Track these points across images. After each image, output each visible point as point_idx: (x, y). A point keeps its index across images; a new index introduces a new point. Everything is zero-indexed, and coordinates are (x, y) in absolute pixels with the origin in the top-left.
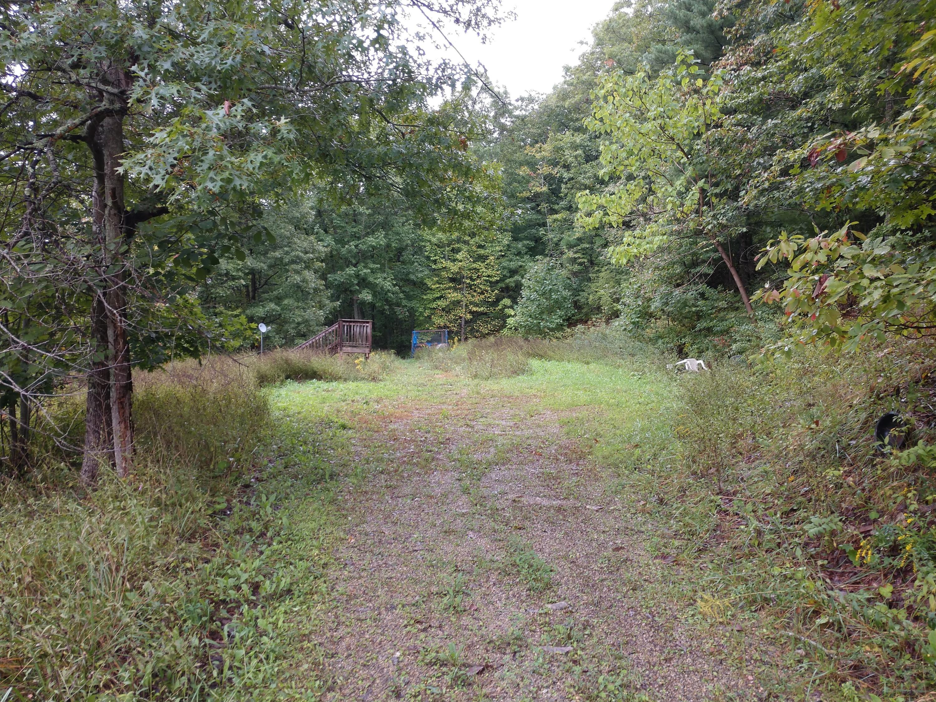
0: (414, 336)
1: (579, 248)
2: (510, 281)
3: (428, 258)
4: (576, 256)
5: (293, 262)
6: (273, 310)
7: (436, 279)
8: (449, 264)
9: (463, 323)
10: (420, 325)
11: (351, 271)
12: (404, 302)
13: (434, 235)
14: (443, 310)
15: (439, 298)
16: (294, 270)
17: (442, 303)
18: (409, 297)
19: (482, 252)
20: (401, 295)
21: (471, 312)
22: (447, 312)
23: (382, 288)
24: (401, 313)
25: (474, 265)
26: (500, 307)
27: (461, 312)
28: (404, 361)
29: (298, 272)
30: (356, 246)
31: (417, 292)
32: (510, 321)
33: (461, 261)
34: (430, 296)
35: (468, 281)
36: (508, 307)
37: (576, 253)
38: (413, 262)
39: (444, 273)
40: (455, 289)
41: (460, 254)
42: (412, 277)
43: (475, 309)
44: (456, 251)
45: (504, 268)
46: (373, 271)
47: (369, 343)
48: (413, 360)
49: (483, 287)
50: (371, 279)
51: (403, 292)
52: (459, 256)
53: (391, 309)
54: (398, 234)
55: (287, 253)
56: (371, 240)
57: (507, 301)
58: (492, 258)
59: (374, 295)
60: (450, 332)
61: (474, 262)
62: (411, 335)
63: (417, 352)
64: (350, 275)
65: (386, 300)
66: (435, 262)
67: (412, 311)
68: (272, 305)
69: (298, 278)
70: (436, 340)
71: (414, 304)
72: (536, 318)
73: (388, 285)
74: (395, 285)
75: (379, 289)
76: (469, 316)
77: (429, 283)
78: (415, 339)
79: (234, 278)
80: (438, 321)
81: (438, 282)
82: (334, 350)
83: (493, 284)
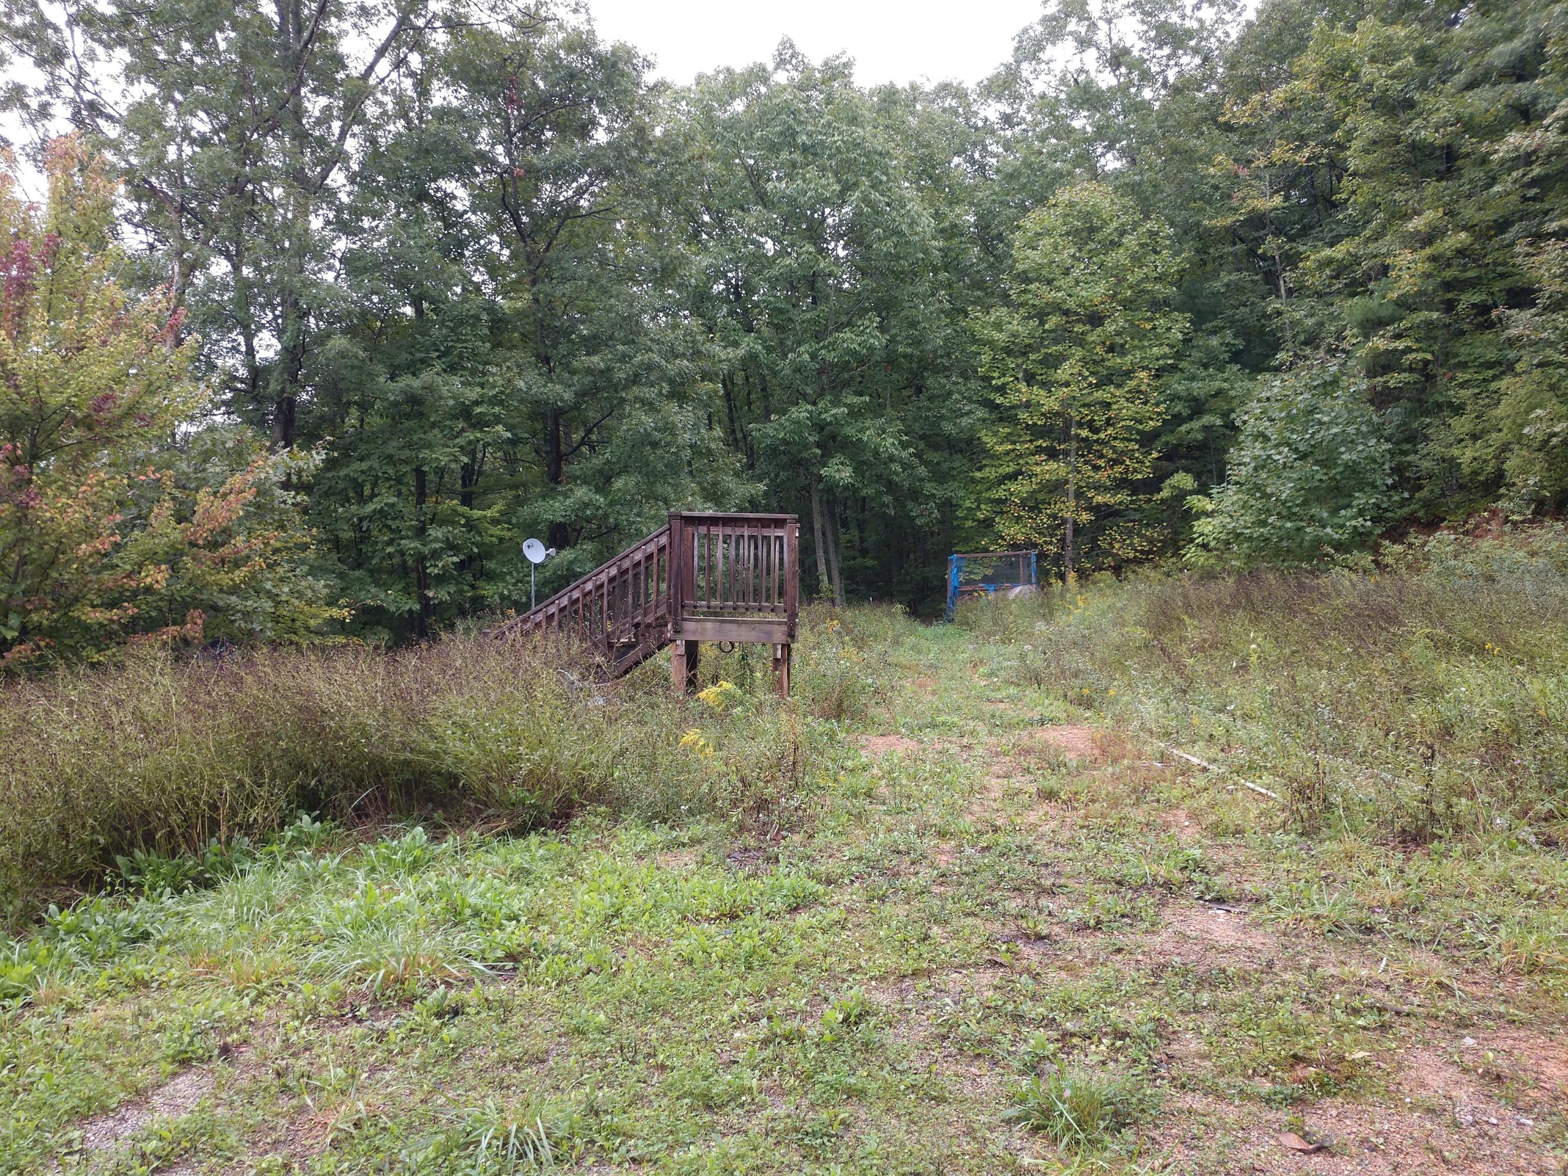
0: (953, 566)
1: (1404, 324)
2: (1193, 429)
3: (987, 379)
4: (1401, 345)
5: (635, 380)
6: (586, 505)
7: (1004, 430)
8: (1038, 394)
9: (1069, 533)
10: (966, 541)
11: (801, 412)
12: (929, 488)
13: (998, 326)
14: (1023, 503)
15: (1013, 477)
16: (643, 402)
17: (1021, 488)
18: (940, 477)
19: (1115, 361)
20: (922, 471)
21: (1090, 509)
22: (1032, 509)
23: (876, 453)
24: (922, 513)
25: (1099, 395)
26: (1165, 493)
27: (1068, 509)
28: (930, 631)
29: (649, 406)
30: (813, 356)
31: (959, 462)
32: (1204, 527)
33: (1067, 385)
34: (990, 473)
35: (1084, 433)
36: (1191, 493)
37: (1398, 336)
38: (950, 394)
39: (1023, 416)
40: (1052, 454)
41: (1066, 365)
42: (948, 427)
43: (1099, 499)
44: (1053, 362)
45: (1175, 398)
46: (855, 413)
48: (951, 628)
49: (1119, 445)
50: (849, 431)
51: (925, 463)
52: (1064, 372)
53: (899, 503)
54: (913, 324)
55: (625, 358)
56: (848, 339)
57: (1184, 480)
58: (1143, 374)
59: (858, 470)
60: (1042, 556)
61: (1098, 386)
62: (944, 564)
63: (960, 608)
64: (797, 422)
65: (888, 482)
66: (1002, 390)
67: (948, 506)
68: (582, 492)
69: (648, 421)
70: (1007, 576)
71: (951, 490)
72: (1291, 516)
73: (889, 444)
74: (904, 446)
75: (869, 456)
76: (1085, 517)
77: (989, 440)
78: (954, 576)
79: (479, 423)
80: (1012, 531)
81: (1007, 438)
83: (1147, 440)
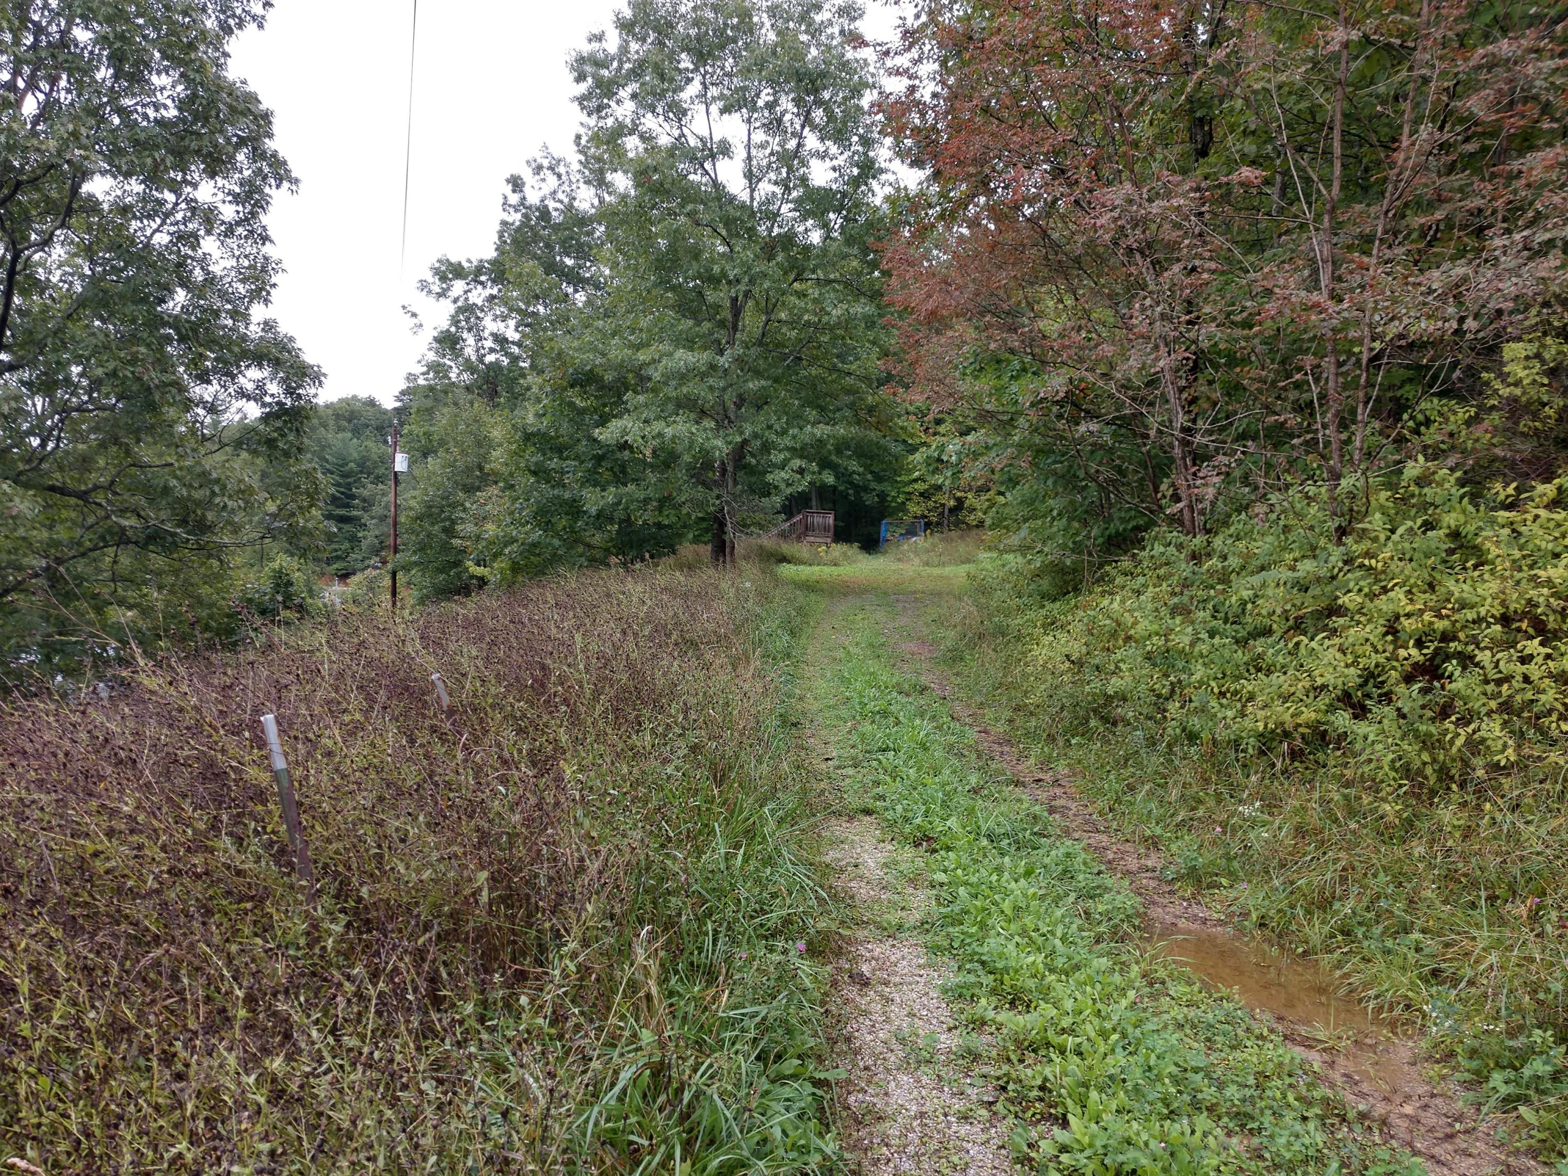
0: (883, 528)
9: (945, 511)
10: (891, 515)
12: (873, 485)
14: (922, 494)
15: (917, 480)
17: (920, 486)
18: (879, 479)
20: (869, 477)
21: (956, 498)
22: (926, 498)
24: (870, 500)
27: (944, 498)
28: (871, 557)
31: (889, 472)
34: (904, 478)
43: (960, 494)
47: (831, 534)
48: (880, 556)
51: (872, 472)
53: (857, 493)
59: (837, 477)
60: (928, 523)
62: (880, 526)
63: (887, 547)
65: (851, 483)
67: (882, 496)
70: (911, 532)
71: (885, 487)
76: (953, 503)
78: (885, 531)
80: (914, 508)
82: (799, 539)
